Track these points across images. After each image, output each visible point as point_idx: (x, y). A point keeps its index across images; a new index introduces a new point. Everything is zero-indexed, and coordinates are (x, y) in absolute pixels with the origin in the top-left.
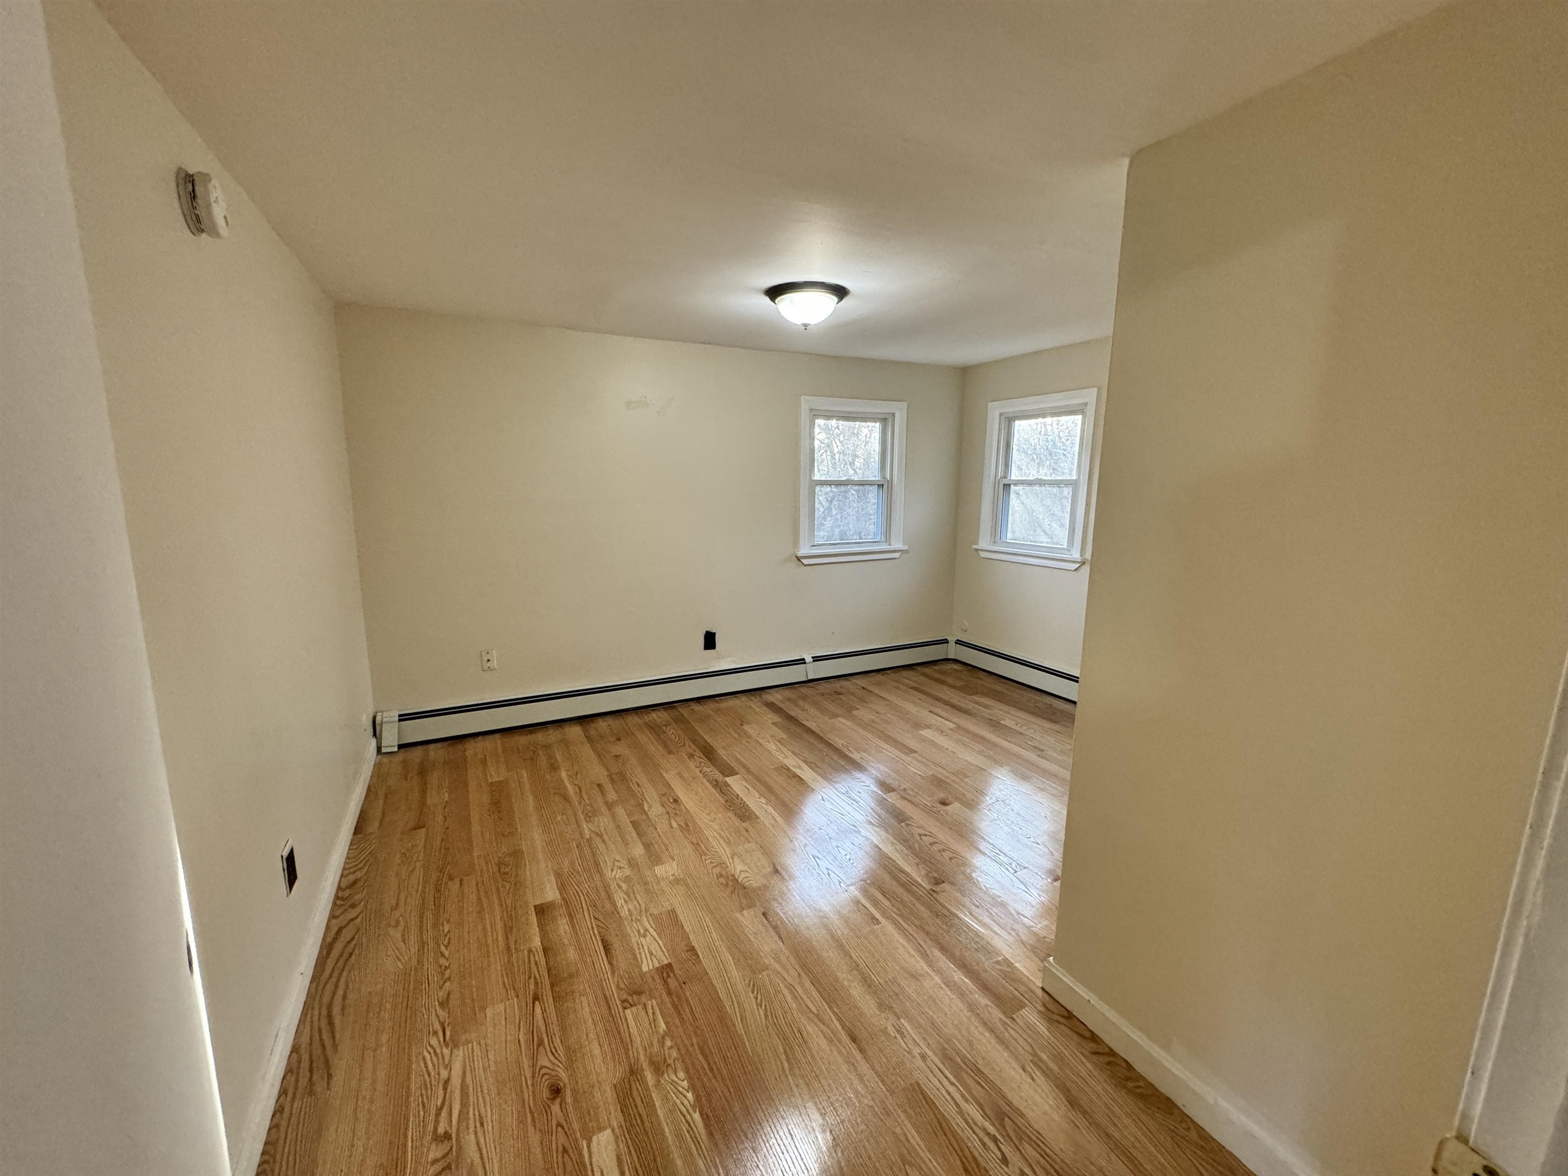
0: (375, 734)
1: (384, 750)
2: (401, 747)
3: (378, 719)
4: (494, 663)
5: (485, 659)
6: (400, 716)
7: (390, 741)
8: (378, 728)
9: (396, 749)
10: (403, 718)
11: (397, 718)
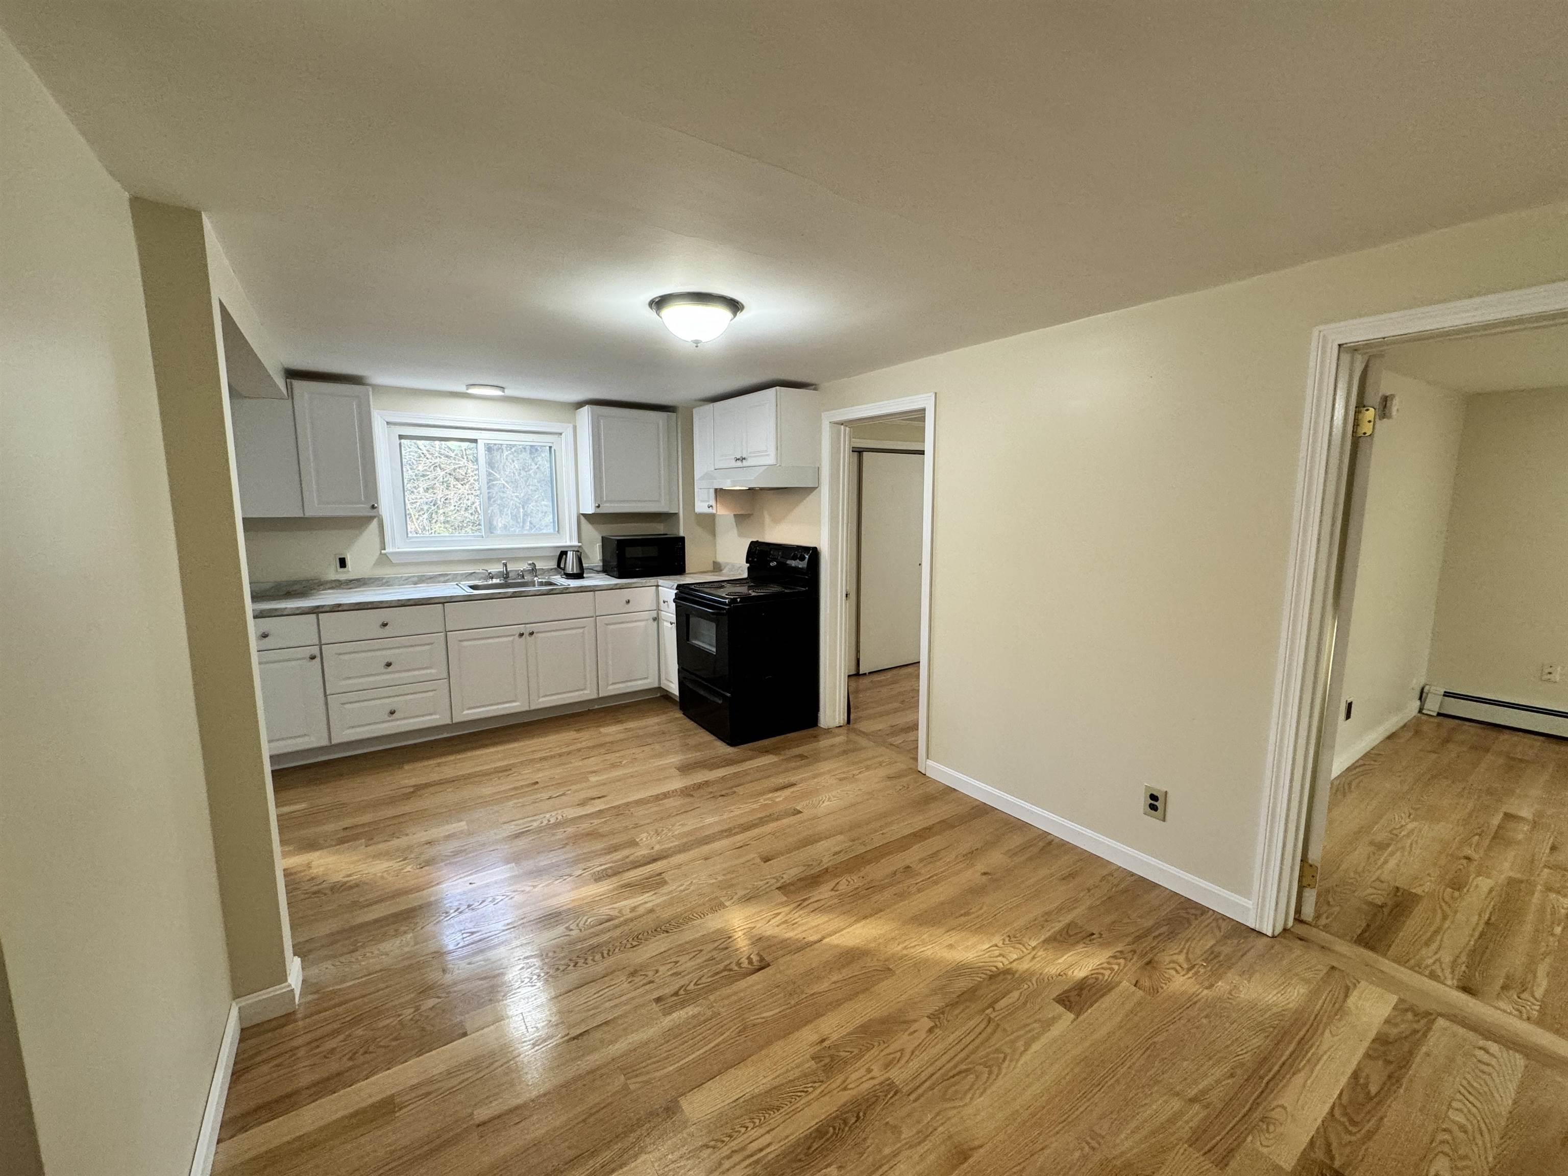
0: (1420, 698)
1: (1424, 711)
2: (1439, 714)
3: (1426, 690)
4: (1557, 677)
5: (1547, 671)
6: (1445, 692)
7: (1432, 706)
8: (1424, 695)
9: (1435, 714)
10: (1447, 694)
11: (1443, 693)
